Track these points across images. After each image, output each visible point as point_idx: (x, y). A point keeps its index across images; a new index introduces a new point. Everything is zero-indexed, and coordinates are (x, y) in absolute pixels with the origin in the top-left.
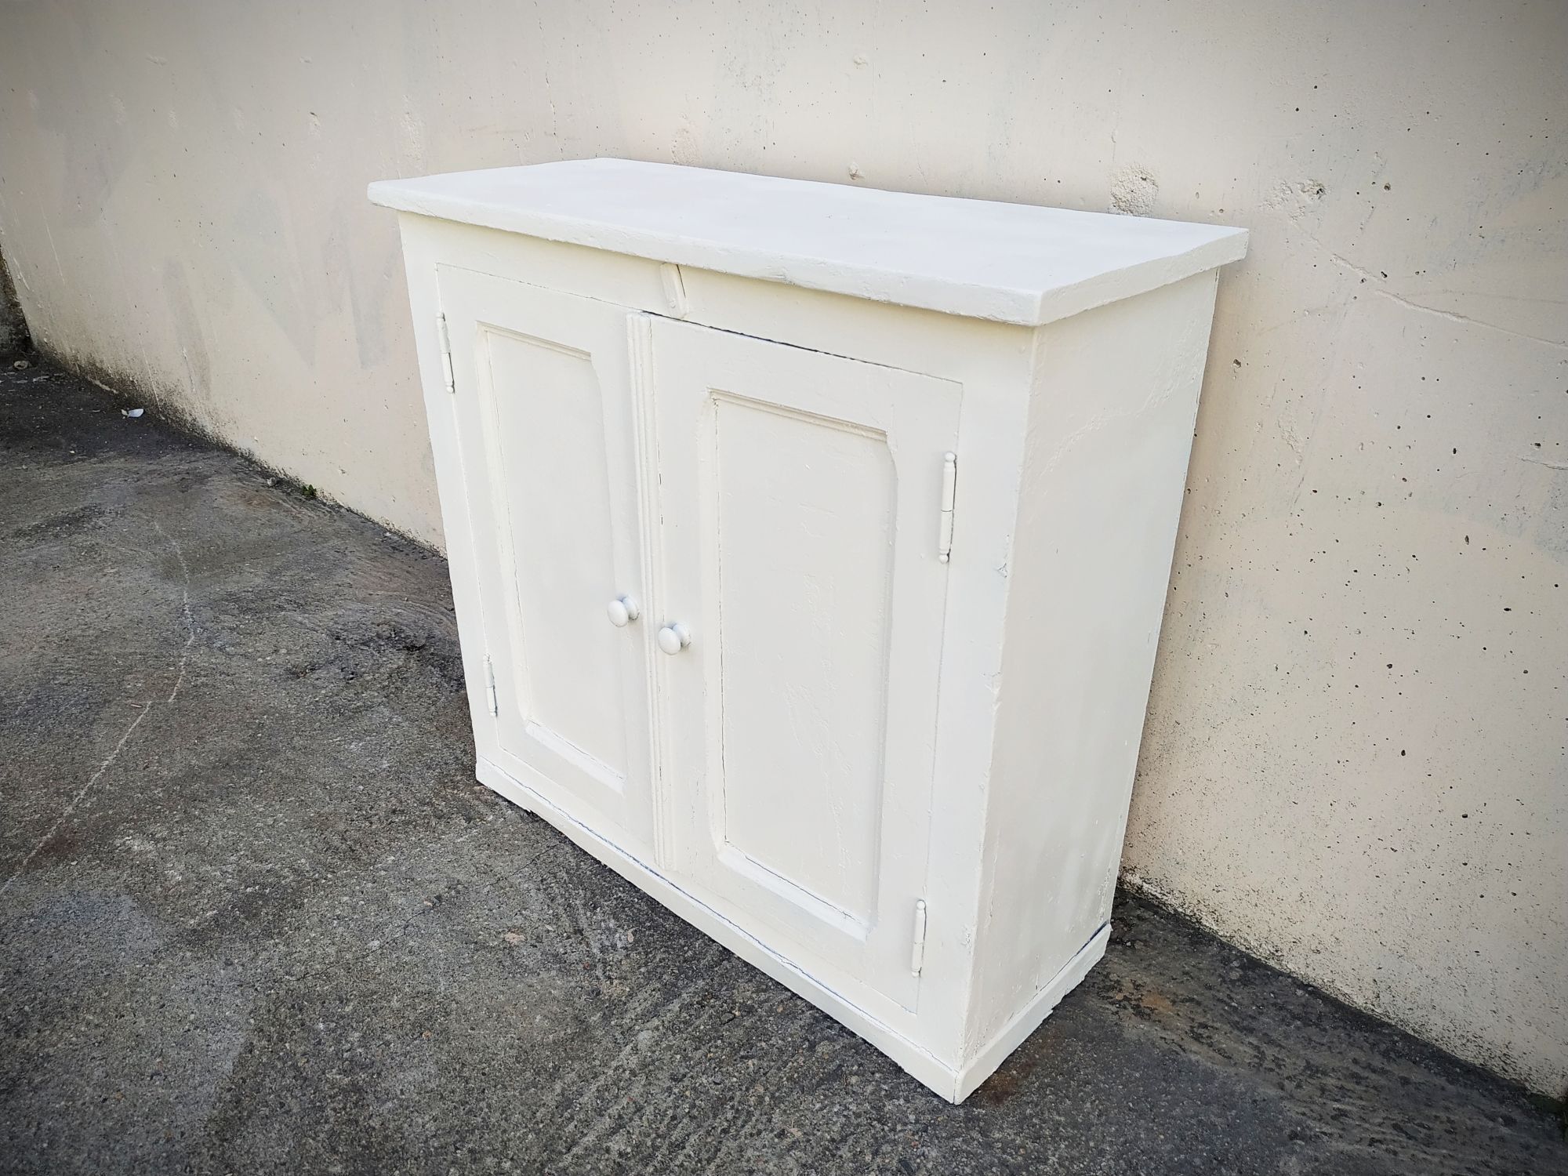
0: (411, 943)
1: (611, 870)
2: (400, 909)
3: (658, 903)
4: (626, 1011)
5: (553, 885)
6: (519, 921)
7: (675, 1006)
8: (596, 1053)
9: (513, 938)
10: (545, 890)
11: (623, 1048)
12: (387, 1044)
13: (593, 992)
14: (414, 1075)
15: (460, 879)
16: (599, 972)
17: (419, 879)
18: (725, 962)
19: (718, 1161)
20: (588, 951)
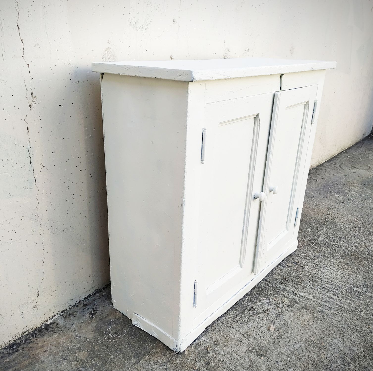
0: (285, 358)
1: (233, 306)
2: (268, 366)
3: (247, 293)
4: (293, 298)
5: (244, 320)
6: (264, 328)
7: (288, 289)
8: (311, 304)
9: (272, 329)
10: (246, 323)
11: (307, 298)
12: (332, 355)
13: (288, 307)
14: (340, 344)
15: (246, 349)
16: (281, 305)
17: (249, 364)
18: (267, 280)
19: (330, 282)
20: (272, 309)
